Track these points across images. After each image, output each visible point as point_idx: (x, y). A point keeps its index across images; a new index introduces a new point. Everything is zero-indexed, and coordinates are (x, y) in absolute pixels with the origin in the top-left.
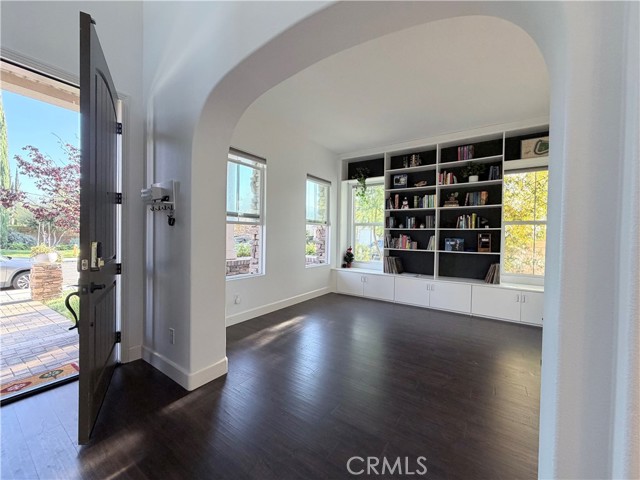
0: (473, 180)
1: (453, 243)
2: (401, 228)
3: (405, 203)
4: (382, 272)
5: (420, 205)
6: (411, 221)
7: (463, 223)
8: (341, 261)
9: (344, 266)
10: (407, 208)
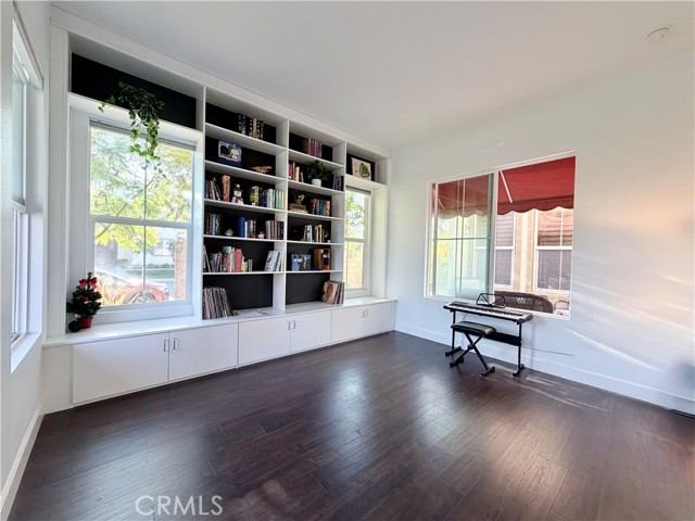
0: (317, 184)
1: (300, 260)
2: (229, 236)
3: (238, 194)
4: (197, 320)
5: (263, 202)
6: (248, 226)
7: (310, 235)
8: (61, 317)
9: (73, 328)
10: (241, 203)
